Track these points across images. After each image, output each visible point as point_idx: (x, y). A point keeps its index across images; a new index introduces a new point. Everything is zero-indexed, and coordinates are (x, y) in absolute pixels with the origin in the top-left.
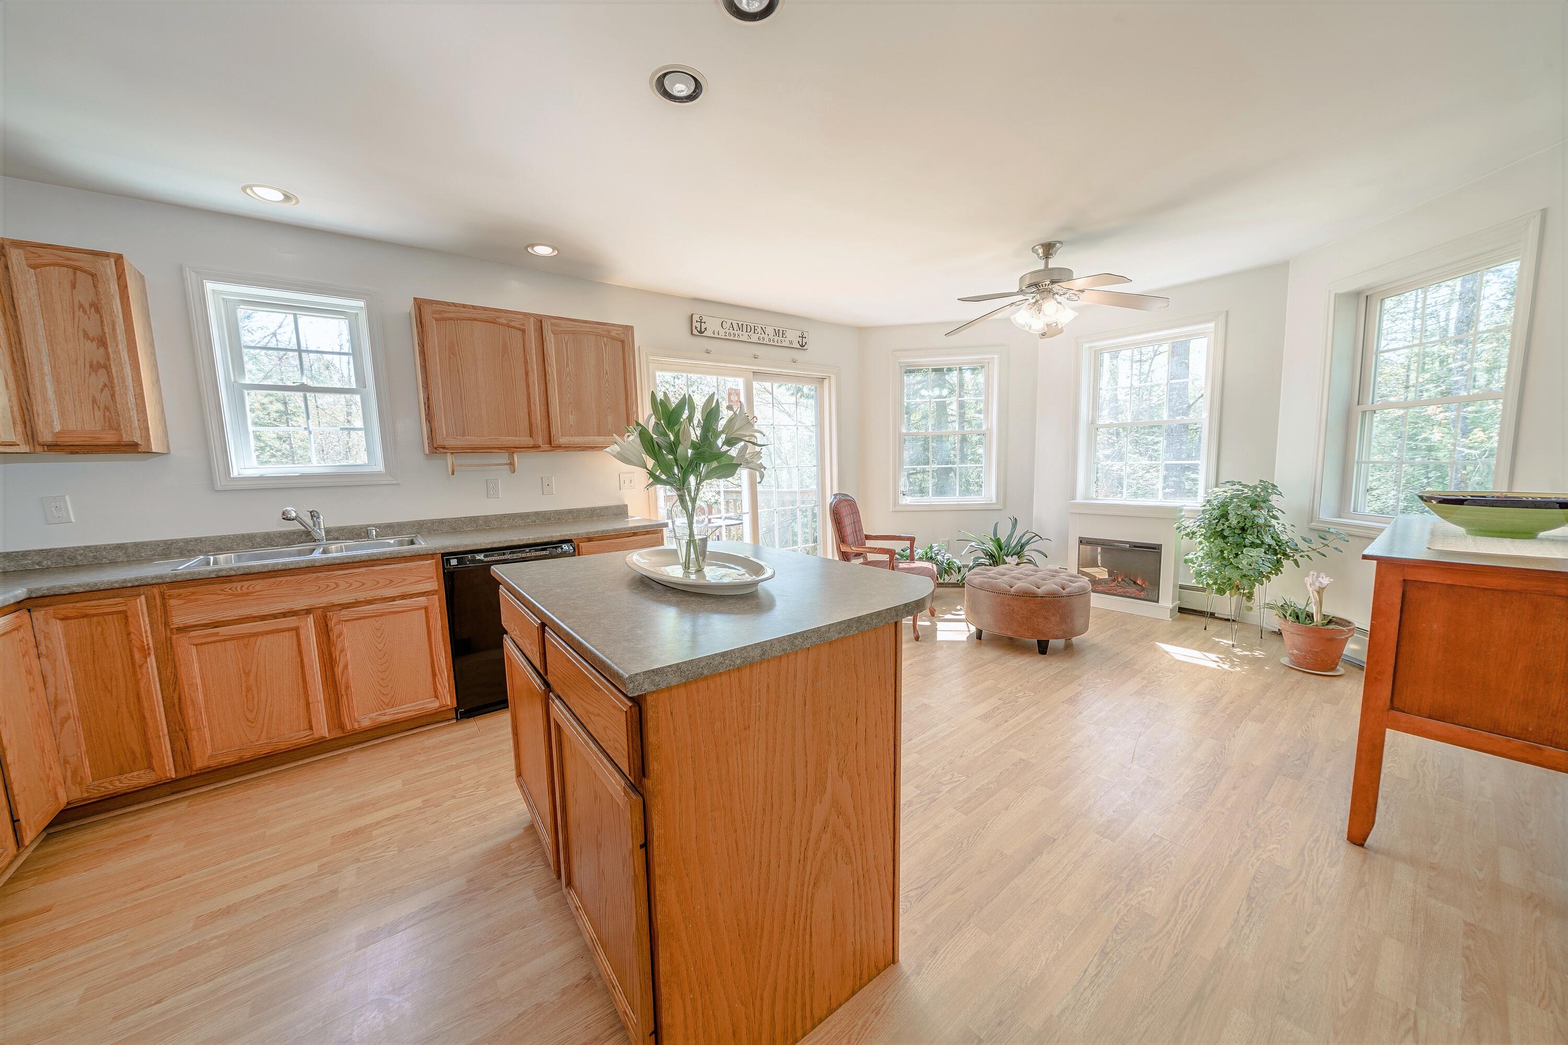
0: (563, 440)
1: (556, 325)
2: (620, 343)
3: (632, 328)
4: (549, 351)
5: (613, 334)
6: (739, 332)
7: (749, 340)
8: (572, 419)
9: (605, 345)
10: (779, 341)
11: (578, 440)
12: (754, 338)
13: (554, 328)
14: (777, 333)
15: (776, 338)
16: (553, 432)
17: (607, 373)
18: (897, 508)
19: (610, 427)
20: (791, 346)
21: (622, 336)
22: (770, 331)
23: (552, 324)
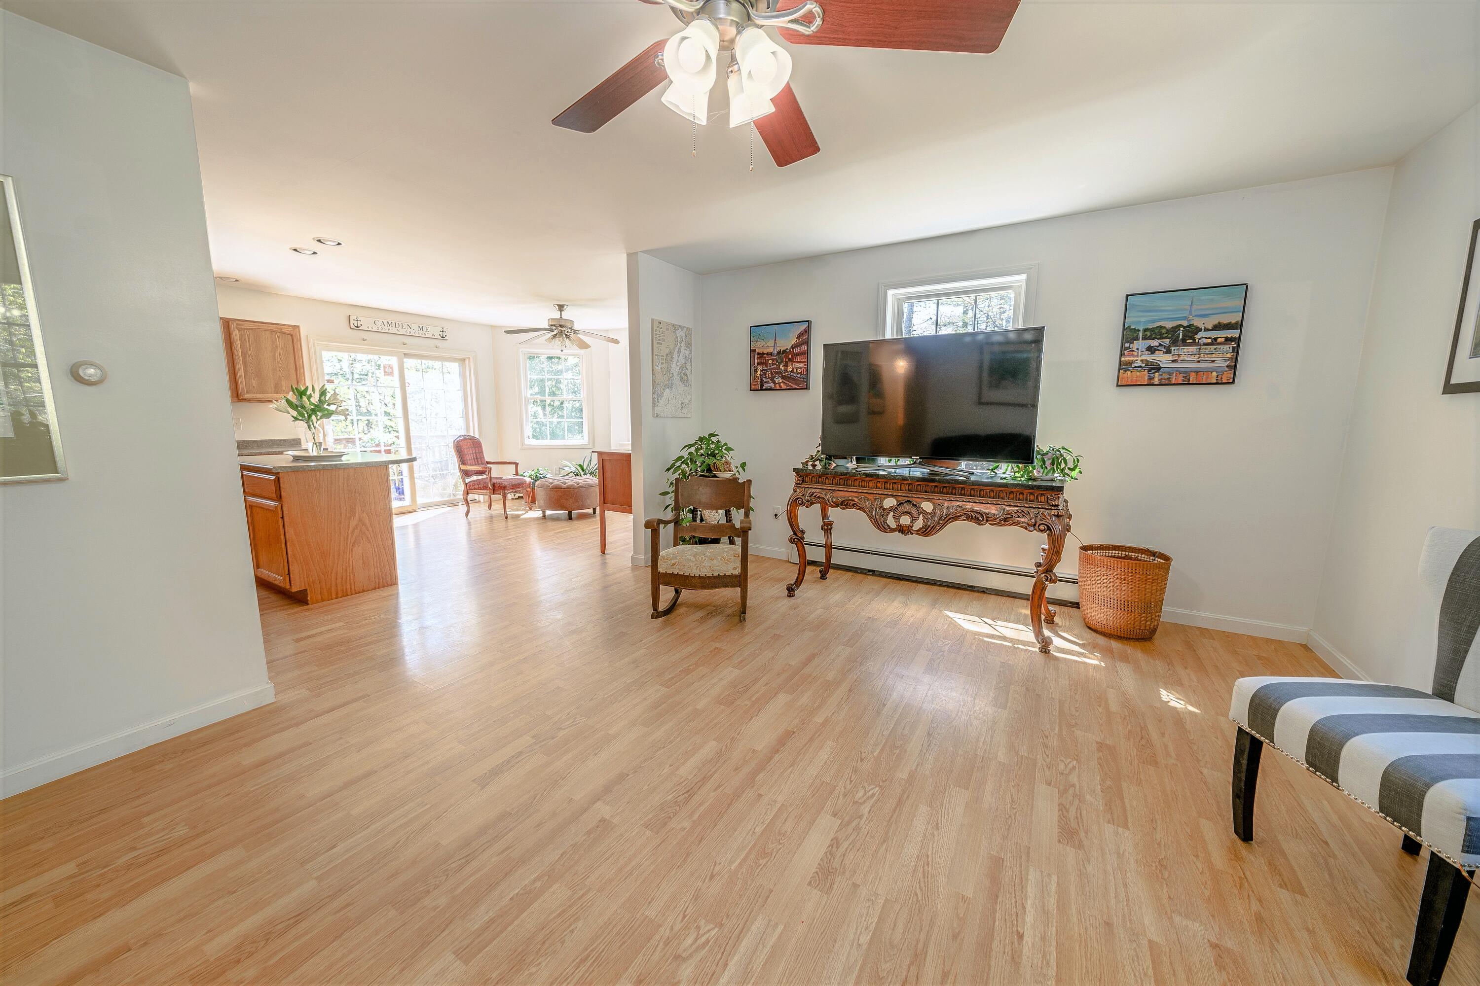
0: (247, 396)
1: (239, 325)
2: (290, 337)
3: (298, 327)
4: (235, 340)
5: (284, 330)
6: (389, 327)
7: (398, 333)
8: (254, 383)
9: (278, 337)
10: (423, 334)
11: (259, 396)
12: (402, 332)
13: (239, 327)
14: (421, 328)
15: (421, 332)
16: (240, 390)
17: (280, 355)
18: (523, 447)
19: (284, 388)
20: (433, 337)
21: (291, 332)
22: (415, 327)
23: (237, 324)
